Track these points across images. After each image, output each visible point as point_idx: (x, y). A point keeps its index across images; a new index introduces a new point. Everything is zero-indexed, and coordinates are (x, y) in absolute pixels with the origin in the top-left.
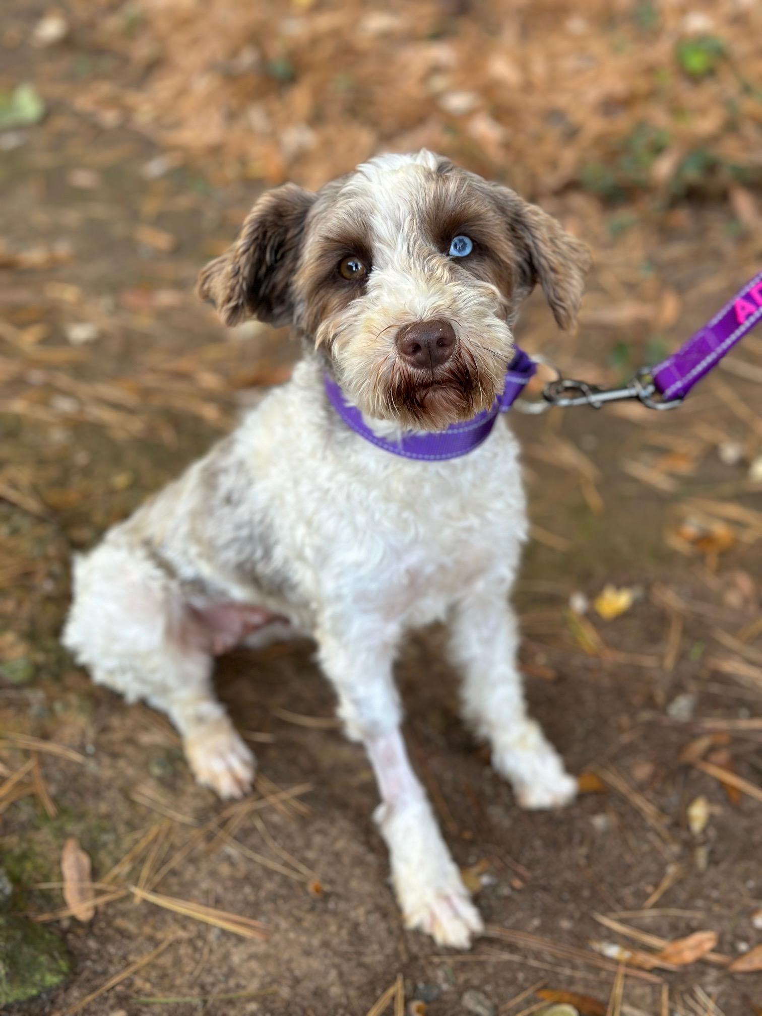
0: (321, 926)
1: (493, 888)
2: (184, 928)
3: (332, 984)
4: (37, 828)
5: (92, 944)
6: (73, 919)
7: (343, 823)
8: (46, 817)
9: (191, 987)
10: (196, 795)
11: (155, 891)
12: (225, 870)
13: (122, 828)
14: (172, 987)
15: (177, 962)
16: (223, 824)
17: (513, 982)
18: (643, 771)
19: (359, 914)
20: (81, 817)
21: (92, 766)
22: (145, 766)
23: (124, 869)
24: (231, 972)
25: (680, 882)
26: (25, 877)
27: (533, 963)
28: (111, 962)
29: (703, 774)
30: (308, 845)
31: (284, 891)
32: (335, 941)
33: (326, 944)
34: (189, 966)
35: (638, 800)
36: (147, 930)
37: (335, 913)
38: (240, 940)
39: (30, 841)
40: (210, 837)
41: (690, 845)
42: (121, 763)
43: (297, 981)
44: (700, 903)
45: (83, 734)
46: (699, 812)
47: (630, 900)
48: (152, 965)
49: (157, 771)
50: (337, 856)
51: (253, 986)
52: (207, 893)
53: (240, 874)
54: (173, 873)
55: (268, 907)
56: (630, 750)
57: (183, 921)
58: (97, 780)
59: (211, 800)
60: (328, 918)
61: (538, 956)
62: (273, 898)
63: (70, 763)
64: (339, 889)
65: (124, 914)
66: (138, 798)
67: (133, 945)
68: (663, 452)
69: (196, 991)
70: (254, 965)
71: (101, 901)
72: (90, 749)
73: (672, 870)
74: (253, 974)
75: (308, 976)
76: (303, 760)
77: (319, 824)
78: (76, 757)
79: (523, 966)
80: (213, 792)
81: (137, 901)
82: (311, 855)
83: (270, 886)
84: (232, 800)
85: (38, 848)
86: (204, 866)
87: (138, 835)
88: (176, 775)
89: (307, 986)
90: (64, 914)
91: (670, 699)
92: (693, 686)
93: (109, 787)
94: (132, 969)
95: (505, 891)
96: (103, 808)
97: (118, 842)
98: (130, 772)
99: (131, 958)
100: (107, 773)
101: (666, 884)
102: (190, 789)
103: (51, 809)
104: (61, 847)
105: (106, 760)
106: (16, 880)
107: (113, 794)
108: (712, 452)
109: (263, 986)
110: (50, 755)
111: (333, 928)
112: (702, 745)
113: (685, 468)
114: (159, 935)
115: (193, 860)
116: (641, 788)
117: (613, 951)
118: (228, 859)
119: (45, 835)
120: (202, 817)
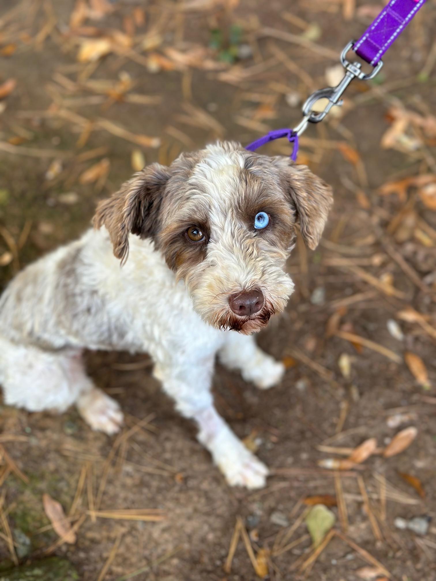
0: (189, 500)
1: (263, 445)
2: (122, 525)
3: (207, 533)
4: (22, 493)
5: (82, 555)
6: (67, 544)
7: (176, 429)
8: (25, 485)
9: (140, 561)
10: (96, 439)
11: (100, 510)
12: (129, 481)
13: (66, 476)
14: (131, 565)
15: (128, 548)
16: (117, 453)
17: (290, 499)
18: (311, 344)
19: (205, 485)
20: (42, 477)
21: (34, 441)
22: (62, 431)
23: (78, 501)
24: (157, 544)
25: (349, 412)
26: (31, 528)
27: (296, 484)
28: (96, 562)
29: (341, 340)
30: (164, 450)
31: (163, 485)
32: (199, 506)
33: (196, 510)
34: (135, 549)
35: (315, 366)
36: (105, 534)
37: (192, 489)
38: (154, 523)
39: (22, 502)
40: (114, 464)
41: (347, 387)
42: (49, 433)
43: (190, 537)
44: (362, 421)
45: (20, 420)
46: (345, 363)
47: (329, 431)
48: (117, 555)
49: (69, 431)
50: (181, 451)
51: (170, 548)
52: (125, 499)
53: (137, 481)
54: (105, 493)
55: (159, 498)
56: (301, 333)
57: (121, 522)
58: (39, 448)
59: (104, 439)
60: (191, 493)
61: (296, 479)
62: (159, 490)
63: (21, 443)
64: (190, 473)
65: (90, 529)
66: (67, 453)
67: (101, 547)
68: (256, 105)
69: (144, 562)
70: (166, 536)
71: (76, 527)
72: (28, 430)
73: (344, 405)
74: (167, 541)
75: (194, 532)
76: (141, 394)
77: (165, 434)
78: (23, 439)
79: (292, 488)
80: (104, 434)
81: (94, 519)
82: (168, 456)
83: (155, 484)
84: (116, 435)
85: (29, 505)
86: (118, 483)
87: (76, 476)
88: (80, 429)
89: (196, 539)
90: (60, 542)
91: (311, 291)
92: (320, 280)
93: (48, 451)
94: (109, 562)
95: (269, 446)
96: (51, 466)
97: (68, 485)
98: (55, 436)
99: (105, 555)
100: (44, 443)
101: (343, 415)
102: (91, 436)
103: (26, 479)
104: (41, 501)
105: (40, 434)
106: (27, 532)
107: (52, 455)
108: (282, 99)
109: (176, 547)
110: (9, 442)
111: (195, 499)
112: (335, 320)
113: (270, 114)
114: (113, 535)
115: (110, 482)
116: (313, 356)
117: (330, 464)
118: (128, 474)
119: (28, 496)
120: (104, 452)
